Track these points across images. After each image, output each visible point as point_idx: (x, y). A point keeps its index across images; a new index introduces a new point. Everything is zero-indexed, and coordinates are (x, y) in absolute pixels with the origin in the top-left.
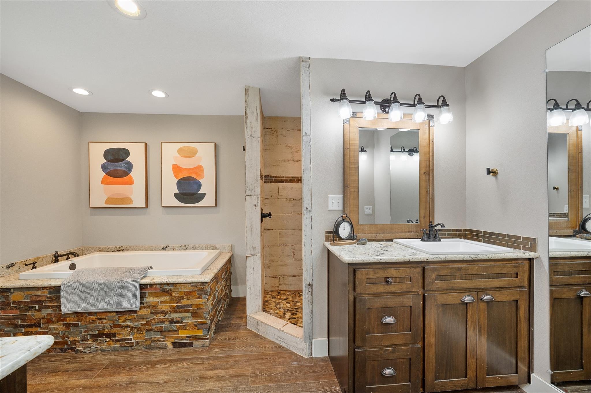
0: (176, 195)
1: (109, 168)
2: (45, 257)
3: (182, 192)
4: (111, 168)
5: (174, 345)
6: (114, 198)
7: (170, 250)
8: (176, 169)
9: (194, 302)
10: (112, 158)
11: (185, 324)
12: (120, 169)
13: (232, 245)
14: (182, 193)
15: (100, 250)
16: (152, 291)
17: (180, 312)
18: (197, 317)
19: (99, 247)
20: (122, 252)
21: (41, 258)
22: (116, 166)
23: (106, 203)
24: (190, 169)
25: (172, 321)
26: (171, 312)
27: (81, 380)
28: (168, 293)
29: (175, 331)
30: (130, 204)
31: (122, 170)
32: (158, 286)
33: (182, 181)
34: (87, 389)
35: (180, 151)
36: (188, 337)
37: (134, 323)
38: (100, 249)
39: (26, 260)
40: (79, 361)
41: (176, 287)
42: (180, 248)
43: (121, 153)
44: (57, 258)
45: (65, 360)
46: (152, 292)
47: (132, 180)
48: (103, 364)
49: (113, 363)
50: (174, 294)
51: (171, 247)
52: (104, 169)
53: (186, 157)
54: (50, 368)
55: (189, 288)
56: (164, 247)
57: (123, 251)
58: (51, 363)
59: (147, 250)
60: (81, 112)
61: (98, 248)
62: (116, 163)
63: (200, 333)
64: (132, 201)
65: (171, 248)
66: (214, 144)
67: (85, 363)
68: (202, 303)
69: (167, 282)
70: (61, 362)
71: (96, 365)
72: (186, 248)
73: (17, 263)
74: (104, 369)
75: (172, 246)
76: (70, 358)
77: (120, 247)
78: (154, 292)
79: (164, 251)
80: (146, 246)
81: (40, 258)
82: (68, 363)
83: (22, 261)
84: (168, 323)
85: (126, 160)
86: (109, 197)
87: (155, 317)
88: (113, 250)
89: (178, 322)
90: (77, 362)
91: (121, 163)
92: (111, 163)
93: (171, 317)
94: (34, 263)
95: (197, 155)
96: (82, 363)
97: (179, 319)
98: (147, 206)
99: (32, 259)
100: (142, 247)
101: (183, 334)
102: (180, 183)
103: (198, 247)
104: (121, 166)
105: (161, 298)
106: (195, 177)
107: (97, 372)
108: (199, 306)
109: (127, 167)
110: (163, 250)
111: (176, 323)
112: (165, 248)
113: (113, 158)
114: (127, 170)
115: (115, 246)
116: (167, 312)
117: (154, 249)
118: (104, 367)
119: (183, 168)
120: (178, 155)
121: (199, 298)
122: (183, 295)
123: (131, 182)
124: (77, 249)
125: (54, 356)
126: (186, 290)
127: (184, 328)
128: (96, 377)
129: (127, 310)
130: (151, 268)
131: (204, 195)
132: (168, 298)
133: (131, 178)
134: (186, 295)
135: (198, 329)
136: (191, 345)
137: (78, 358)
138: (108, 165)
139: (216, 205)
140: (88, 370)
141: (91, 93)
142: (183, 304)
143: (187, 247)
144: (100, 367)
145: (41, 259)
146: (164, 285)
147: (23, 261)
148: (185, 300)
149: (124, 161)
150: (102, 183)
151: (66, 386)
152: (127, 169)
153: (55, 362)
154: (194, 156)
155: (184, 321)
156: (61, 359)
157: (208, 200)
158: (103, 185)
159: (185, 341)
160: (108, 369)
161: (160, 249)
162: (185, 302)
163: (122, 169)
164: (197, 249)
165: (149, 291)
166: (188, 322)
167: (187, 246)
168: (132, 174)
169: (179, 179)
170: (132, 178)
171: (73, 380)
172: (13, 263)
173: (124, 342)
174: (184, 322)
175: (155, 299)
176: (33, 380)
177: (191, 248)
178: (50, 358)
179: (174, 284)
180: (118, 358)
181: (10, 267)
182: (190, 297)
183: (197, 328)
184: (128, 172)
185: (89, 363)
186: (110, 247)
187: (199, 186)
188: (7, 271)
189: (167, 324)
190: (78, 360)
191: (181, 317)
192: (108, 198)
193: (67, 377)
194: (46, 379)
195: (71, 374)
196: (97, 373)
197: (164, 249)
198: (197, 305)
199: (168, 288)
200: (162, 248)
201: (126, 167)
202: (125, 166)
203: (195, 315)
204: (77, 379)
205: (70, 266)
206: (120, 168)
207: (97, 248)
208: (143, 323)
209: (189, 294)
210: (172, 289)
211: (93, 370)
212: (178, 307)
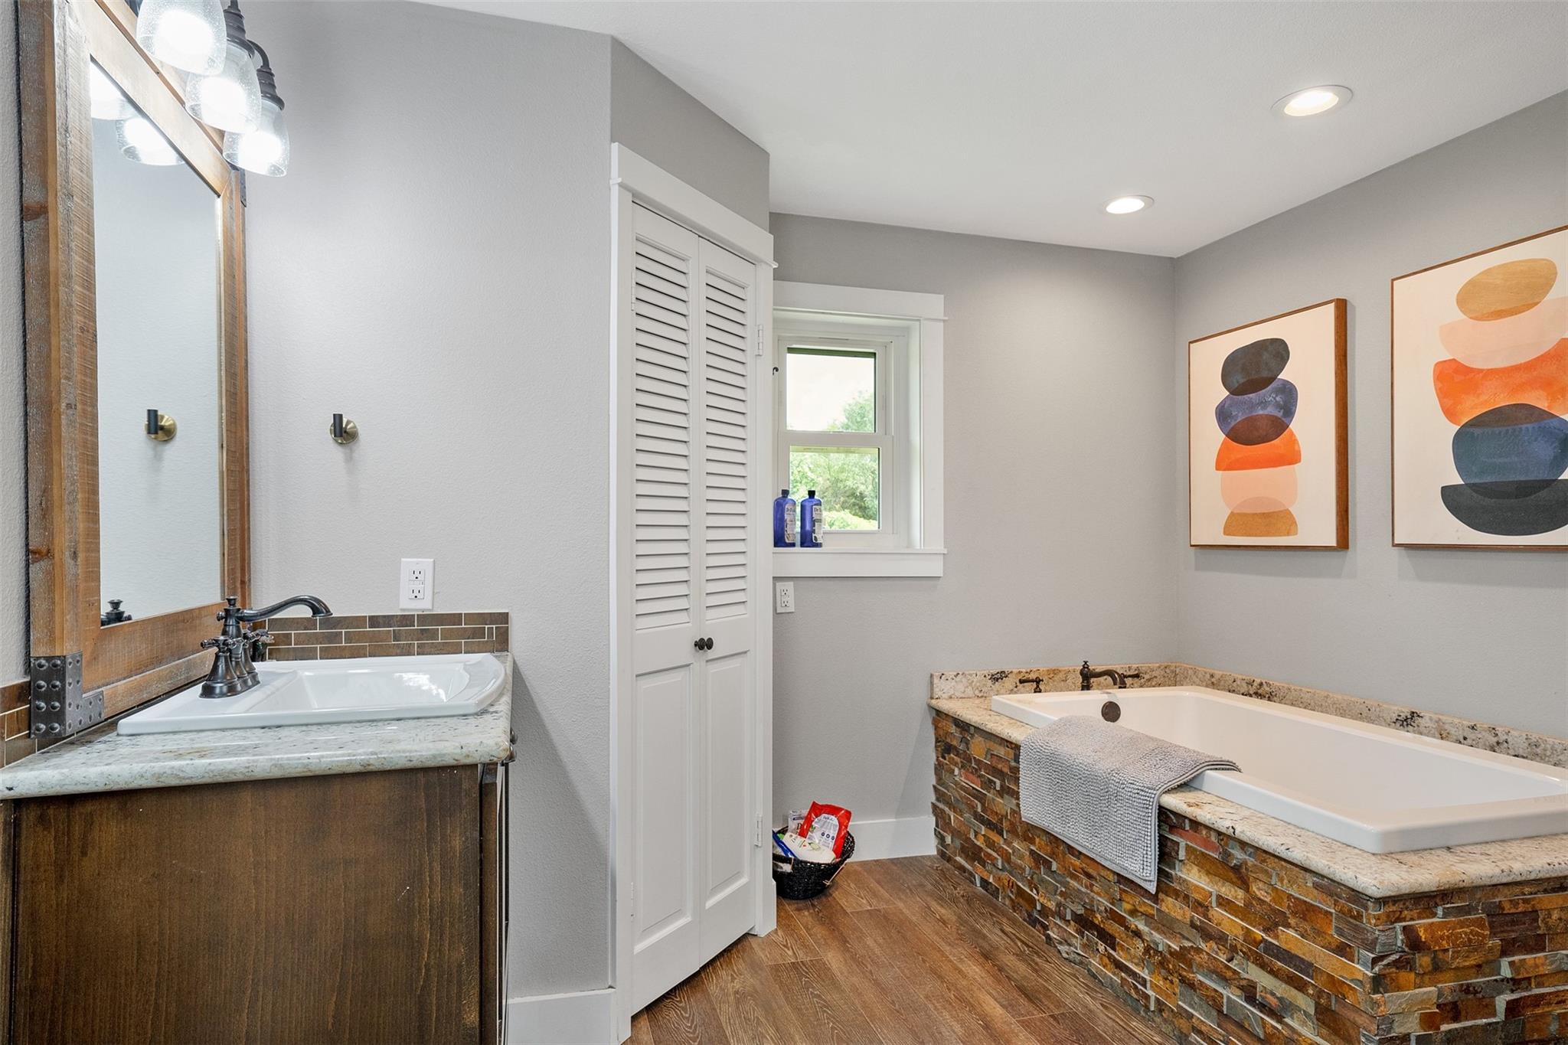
0: (1449, 495)
1: (1234, 414)
2: (1072, 671)
3: (1477, 481)
4: (1240, 414)
6: (1245, 515)
7: (1425, 731)
8: (1453, 378)
9: (1321, 956)
10: (1242, 381)
11: (1290, 1032)
12: (1261, 412)
14: (1474, 484)
15: (1214, 683)
16: (1196, 846)
17: (1275, 973)
18: (1337, 1033)
19: (1212, 671)
20: (1265, 702)
21: (1063, 673)
22: (1252, 406)
23: (1227, 531)
24: (1516, 371)
25: (1251, 994)
26: (1246, 956)
27: (998, 1006)
28: (1239, 876)
30: (1288, 534)
31: (1267, 415)
32: (1213, 838)
33: (1477, 431)
34: (987, 1032)
35: (1467, 298)
37: (1152, 932)
38: (1213, 680)
39: (1028, 671)
40: (1036, 964)
41: (1264, 866)
42: (1469, 733)
43: (1266, 356)
44: (1087, 678)
45: (1019, 944)
46: (1196, 850)
47: (1296, 448)
48: (1059, 1004)
49: (1081, 1018)
50: (1255, 889)
51: (1431, 719)
52: (1223, 421)
53: (1499, 314)
54: (990, 942)
55: (1307, 891)
56: (1403, 716)
57: (1269, 699)
58: (1000, 934)
59: (1343, 711)
60: (1175, 257)
61: (1208, 676)
62: (1251, 395)
64: (1296, 523)
65: (1432, 725)
67: (1039, 975)
68: (1352, 981)
69: (1228, 828)
70: (1012, 944)
71: (1050, 996)
72: (1498, 743)
73: (1011, 672)
74: (1052, 1016)
75: (1435, 717)
76: (1030, 947)
77: (1261, 684)
78: (1203, 853)
79: (1403, 733)
80: (1340, 697)
81: (1060, 671)
82: (1017, 955)
83: (1021, 670)
84: (1239, 992)
85: (1279, 377)
86: (1235, 512)
87: (1203, 946)
88: (1244, 688)
89: (1270, 1010)
90: (1030, 964)
91: (1264, 391)
92: (1240, 397)
93: (1246, 976)
94: (1038, 681)
95: (1553, 294)
96: (1036, 971)
97: (1273, 1001)
98: (1343, 542)
99: (1041, 670)
100: (1327, 697)
102: (1468, 441)
103: (1559, 748)
104: (1263, 404)
105: (1220, 884)
106: (1542, 404)
107: (1035, 1012)
108: (1341, 987)
109: (1281, 403)
110: (1398, 725)
111: (1261, 1006)
112: (1408, 721)
113: (1245, 380)
114: (1280, 414)
115: (1248, 678)
116: (1236, 949)
117: (1364, 714)
118: (1056, 1012)
119: (1480, 371)
120: (1464, 317)
121: (1342, 949)
122: (1285, 908)
123: (1291, 457)
124: (1159, 667)
125: (1013, 922)
126: (1297, 895)
128: (1022, 1023)
129: (1127, 876)
130: (1228, 766)
132: (1239, 892)
133: (1293, 441)
134: (1294, 914)
137: (1039, 957)
138: (1231, 406)
140: (1026, 996)
141: (1149, 200)
142: (1284, 944)
143: (1502, 738)
144: (1052, 1007)
145: (1061, 676)
146: (1231, 842)
147: (1024, 670)
148: (1291, 932)
149: (1274, 385)
150: (1218, 468)
151: (972, 997)
152: (1282, 411)
153: (1005, 938)
154: (1538, 303)
155: (1286, 1020)
156: (1017, 938)
158: (1221, 472)
160: (1059, 1023)
161: (1388, 721)
162: (1289, 938)
163: (1266, 412)
164: (1555, 759)
165: (1188, 843)
166: (1300, 1035)
167: (1499, 730)
168: (1295, 426)
169: (1465, 421)
170: (1296, 440)
171: (990, 994)
172: (1003, 672)
173: (1130, 980)
174: (1287, 1025)
175: (1205, 881)
176: (953, 946)
177: (1522, 746)
178: (1008, 922)
179: (1256, 847)
180: (1101, 1015)
181: (997, 680)
182: (1309, 928)
184: (1283, 419)
185: (1045, 981)
186: (1236, 676)
187: (1564, 443)
188: (993, 686)
189: (1235, 995)
190: (1038, 960)
191: (1279, 996)
192: (1232, 514)
193: (990, 980)
194: (965, 959)
195: (999, 982)
196: (1033, 1015)
197: (1402, 725)
198: (1332, 977)
199: (1235, 853)
200: (1395, 717)
201: (1278, 406)
202: (1276, 401)
203: (1325, 1019)
204: (996, 1000)
205: (1104, 706)
206: (1263, 408)
207: (1205, 673)
208: (1175, 947)
209: (1305, 912)
210: (1250, 864)
211: (1034, 1003)
212: (1268, 947)
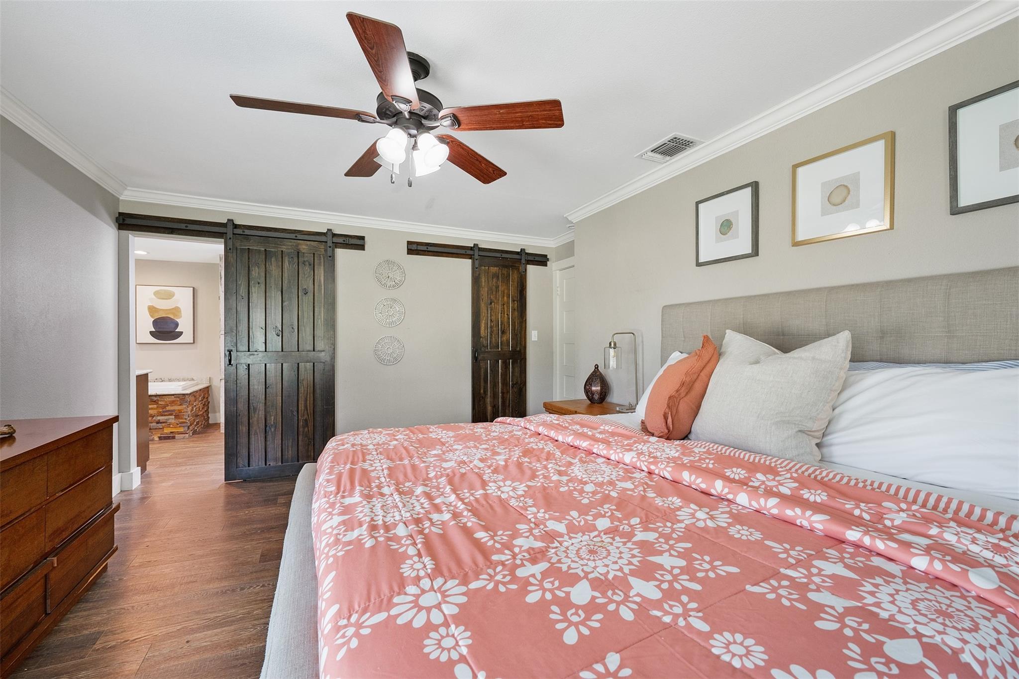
0: (151, 333)
3: (158, 330)
5: (160, 438)
8: (152, 310)
9: (177, 408)
11: (169, 423)
13: (210, 378)
17: (165, 415)
18: (179, 418)
24: (167, 310)
25: (158, 422)
26: (158, 416)
28: (156, 402)
29: (161, 428)
33: (158, 321)
35: (156, 293)
36: (171, 432)
41: (162, 398)
42: (156, 380)
50: (160, 403)
53: (163, 299)
55: (173, 398)
63: (182, 430)
66: (192, 288)
68: (183, 408)
89: (164, 423)
93: (157, 419)
95: (174, 298)
97: (164, 420)
101: (167, 430)
102: (156, 323)
103: (174, 379)
106: (172, 317)
108: (181, 411)
111: (161, 423)
116: (155, 416)
119: (159, 309)
120: (155, 297)
121: (180, 405)
122: (168, 403)
126: (170, 400)
127: (169, 426)
131: (181, 333)
132: (155, 405)
134: (170, 403)
135: (180, 427)
136: (174, 438)
139: (194, 342)
142: (167, 409)
143: (163, 380)
148: (169, 407)
154: (171, 298)
157: (186, 337)
159: (169, 435)
162: (168, 408)
164: (174, 381)
166: (172, 422)
169: (155, 318)
177: (167, 380)
179: (160, 396)
182: (173, 404)
183: (178, 426)
187: (177, 325)
189: (154, 424)
191: (165, 418)
198: (179, 410)
199: (155, 399)
203: (177, 417)
209: (173, 402)
210: (159, 399)
212: (164, 412)
